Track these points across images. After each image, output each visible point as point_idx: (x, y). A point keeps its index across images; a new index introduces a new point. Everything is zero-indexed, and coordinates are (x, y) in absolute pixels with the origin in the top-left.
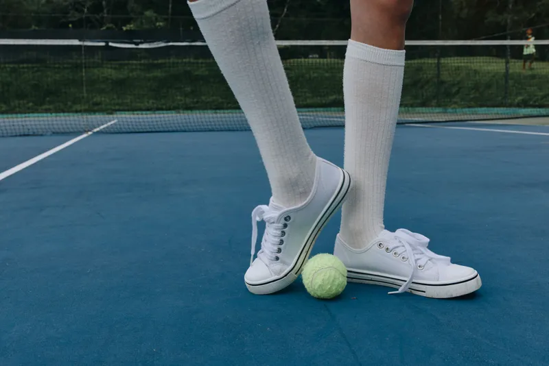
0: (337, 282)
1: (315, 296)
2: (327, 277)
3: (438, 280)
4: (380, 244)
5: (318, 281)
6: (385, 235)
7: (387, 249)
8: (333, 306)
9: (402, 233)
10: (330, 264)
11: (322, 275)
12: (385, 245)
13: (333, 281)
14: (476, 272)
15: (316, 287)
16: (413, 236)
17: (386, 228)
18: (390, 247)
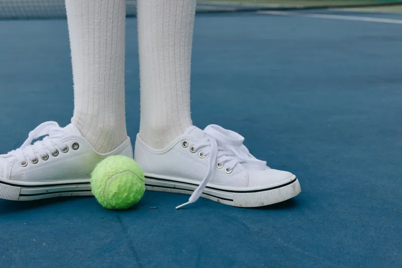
0: (135, 189)
1: (109, 207)
2: (123, 183)
3: (247, 186)
4: (185, 142)
5: (113, 189)
6: (191, 132)
7: (192, 149)
8: (126, 219)
9: (213, 131)
10: (125, 168)
11: (118, 180)
12: (190, 144)
13: (131, 187)
14: (294, 177)
15: (110, 197)
16: (224, 133)
17: (194, 124)
18: (195, 147)
